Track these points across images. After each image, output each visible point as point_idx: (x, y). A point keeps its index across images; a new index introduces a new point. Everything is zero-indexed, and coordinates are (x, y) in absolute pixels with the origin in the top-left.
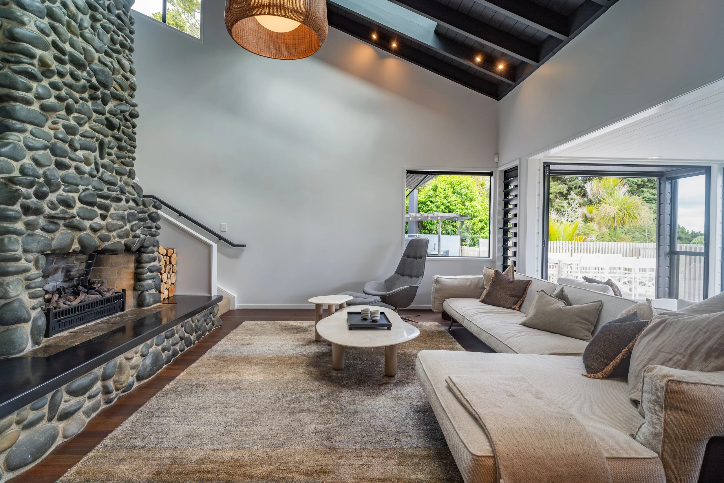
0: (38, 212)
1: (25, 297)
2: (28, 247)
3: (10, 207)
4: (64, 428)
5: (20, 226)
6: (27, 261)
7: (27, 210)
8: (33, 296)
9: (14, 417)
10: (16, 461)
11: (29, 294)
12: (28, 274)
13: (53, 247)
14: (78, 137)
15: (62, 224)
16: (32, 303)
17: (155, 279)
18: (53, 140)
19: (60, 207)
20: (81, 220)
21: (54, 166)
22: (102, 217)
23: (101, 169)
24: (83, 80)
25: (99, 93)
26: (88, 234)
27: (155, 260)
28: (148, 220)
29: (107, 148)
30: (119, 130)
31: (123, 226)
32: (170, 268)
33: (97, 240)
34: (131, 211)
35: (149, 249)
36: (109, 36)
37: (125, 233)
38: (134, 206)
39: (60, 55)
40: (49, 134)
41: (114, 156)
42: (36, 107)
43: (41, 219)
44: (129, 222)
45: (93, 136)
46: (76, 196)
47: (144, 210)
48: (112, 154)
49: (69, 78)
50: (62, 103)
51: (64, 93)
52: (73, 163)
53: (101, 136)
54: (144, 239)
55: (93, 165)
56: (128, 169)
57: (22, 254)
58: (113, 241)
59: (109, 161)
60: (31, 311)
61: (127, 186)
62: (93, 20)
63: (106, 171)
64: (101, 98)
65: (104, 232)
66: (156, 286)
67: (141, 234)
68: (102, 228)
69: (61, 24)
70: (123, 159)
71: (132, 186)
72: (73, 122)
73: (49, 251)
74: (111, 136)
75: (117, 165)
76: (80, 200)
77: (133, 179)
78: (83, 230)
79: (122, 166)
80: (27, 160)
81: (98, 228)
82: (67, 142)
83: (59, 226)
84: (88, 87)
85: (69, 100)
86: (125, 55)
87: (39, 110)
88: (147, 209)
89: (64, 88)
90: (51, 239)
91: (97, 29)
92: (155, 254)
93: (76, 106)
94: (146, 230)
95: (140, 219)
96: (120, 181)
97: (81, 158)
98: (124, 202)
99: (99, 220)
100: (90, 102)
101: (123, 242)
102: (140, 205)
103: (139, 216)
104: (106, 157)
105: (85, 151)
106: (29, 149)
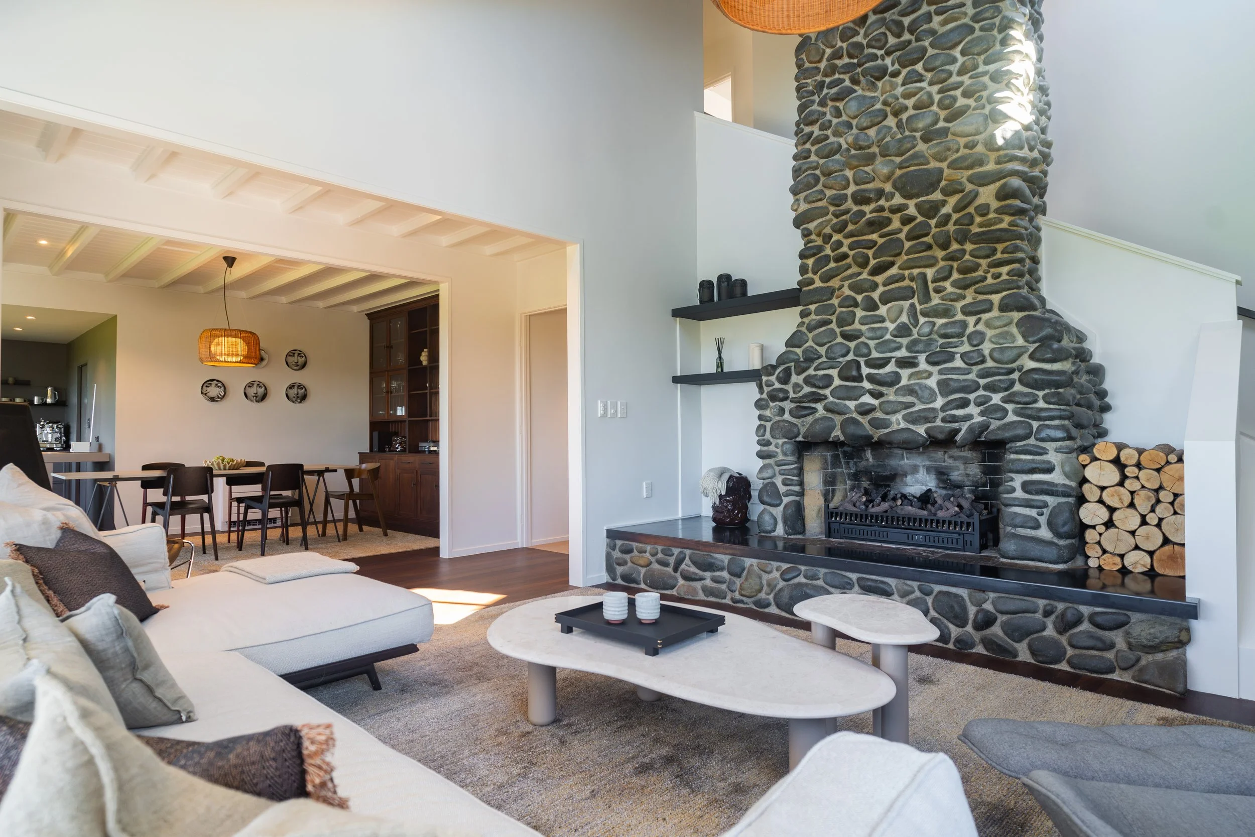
1: (778, 482)
11: (782, 480)
12: (777, 460)
13: (802, 434)
14: (881, 289)
15: (819, 406)
16: (782, 489)
17: (1045, 510)
18: (839, 310)
19: (807, 389)
20: (837, 401)
21: (839, 340)
22: (877, 395)
23: (922, 320)
24: (868, 216)
25: (912, 211)
26: (853, 418)
27: (1050, 470)
28: (1018, 387)
29: (932, 282)
30: (961, 243)
31: (913, 405)
32: (1158, 501)
33: (867, 426)
34: (944, 377)
35: (1018, 444)
36: (935, 108)
37: (922, 414)
38: (958, 368)
39: (837, 208)
40: (833, 305)
41: (950, 289)
42: (818, 284)
43: (788, 405)
44: (942, 395)
45: (902, 278)
46: (834, 372)
47: (996, 370)
48: (945, 289)
49: (850, 227)
50: (844, 262)
51: (845, 249)
52: (864, 328)
53: (916, 271)
54: (985, 427)
55: (904, 318)
56: (996, 298)
57: (772, 440)
58: (894, 427)
59: (941, 302)
60: (783, 498)
61: (995, 328)
62: (896, 114)
63: (931, 319)
64: (919, 213)
65: (879, 414)
66: (1051, 525)
67: (979, 414)
68: (872, 409)
69: (836, 172)
70: (977, 286)
71: (1017, 325)
72: (865, 276)
73: (800, 439)
74: (943, 259)
75: (969, 300)
76: (842, 378)
77: (1021, 311)
78: (845, 414)
79: (981, 297)
80: (810, 343)
81: (865, 411)
82: (856, 305)
83: (815, 410)
84: (890, 215)
85: (851, 253)
86: (984, 101)
87: (822, 285)
88: (1010, 366)
89: (847, 242)
90: (799, 425)
91: (904, 121)
92: (1044, 457)
93: (870, 253)
94: (1010, 407)
95: (988, 387)
96: (975, 326)
97: (882, 316)
98: (923, 365)
99: (867, 399)
100: (906, 229)
101: (921, 430)
102: (983, 361)
103: (982, 382)
104: (935, 297)
105: (889, 305)
106: (810, 331)
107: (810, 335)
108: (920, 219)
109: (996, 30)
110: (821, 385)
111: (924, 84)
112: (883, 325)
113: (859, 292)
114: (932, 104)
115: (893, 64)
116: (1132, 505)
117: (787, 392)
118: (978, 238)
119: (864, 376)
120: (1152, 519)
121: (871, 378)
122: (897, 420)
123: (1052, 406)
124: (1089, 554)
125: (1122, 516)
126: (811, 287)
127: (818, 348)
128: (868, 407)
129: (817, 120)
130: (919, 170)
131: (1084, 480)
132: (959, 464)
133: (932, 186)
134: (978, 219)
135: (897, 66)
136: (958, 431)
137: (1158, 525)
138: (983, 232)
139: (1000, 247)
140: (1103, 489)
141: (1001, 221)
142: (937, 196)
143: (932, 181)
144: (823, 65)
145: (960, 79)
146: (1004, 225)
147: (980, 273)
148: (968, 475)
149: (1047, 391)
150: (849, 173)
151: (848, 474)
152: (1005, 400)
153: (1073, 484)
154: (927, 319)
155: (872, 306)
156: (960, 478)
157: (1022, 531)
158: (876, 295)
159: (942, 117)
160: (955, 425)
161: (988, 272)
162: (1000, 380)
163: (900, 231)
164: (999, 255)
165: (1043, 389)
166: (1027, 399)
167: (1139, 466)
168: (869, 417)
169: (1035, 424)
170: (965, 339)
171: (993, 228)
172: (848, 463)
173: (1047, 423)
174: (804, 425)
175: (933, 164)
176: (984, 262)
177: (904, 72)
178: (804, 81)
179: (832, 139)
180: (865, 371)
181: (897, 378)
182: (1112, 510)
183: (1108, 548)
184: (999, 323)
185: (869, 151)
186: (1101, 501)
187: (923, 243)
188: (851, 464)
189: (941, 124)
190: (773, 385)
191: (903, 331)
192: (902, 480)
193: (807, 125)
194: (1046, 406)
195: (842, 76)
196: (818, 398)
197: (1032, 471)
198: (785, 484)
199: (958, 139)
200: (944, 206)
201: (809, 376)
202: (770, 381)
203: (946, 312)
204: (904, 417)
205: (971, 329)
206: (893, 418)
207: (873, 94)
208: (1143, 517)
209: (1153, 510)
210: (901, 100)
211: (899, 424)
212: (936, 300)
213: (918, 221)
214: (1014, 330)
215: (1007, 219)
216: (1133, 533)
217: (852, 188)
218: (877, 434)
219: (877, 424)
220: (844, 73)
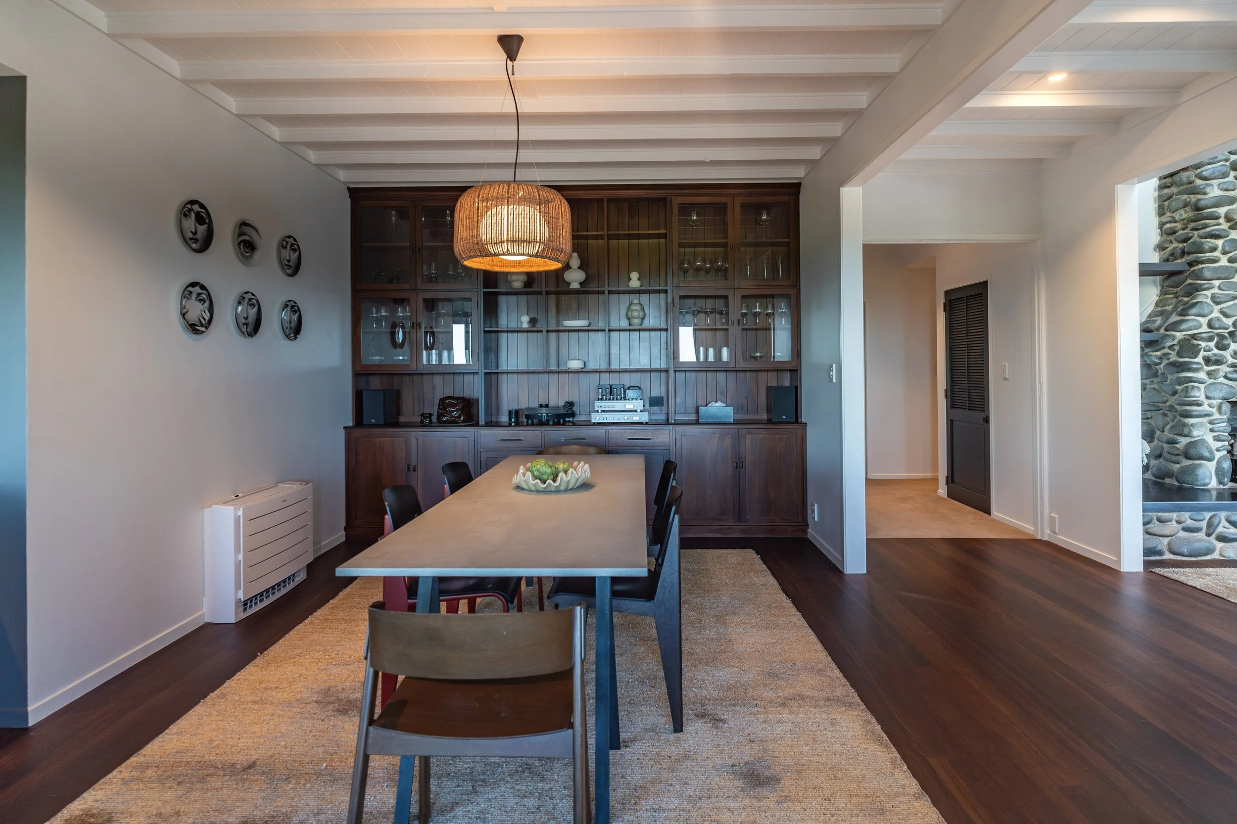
0: (1219, 362)
1: (1209, 438)
2: (1209, 394)
3: (1193, 360)
4: (1221, 548)
5: (1202, 375)
6: (1210, 406)
7: (1207, 361)
8: (1217, 439)
9: (1174, 515)
10: (1176, 549)
11: (1213, 437)
12: (1211, 418)
16: (1215, 444)
43: (1223, 369)
57: (1205, 401)
60: (1216, 453)
73: (1234, 399)
80: (1215, 314)
106: (1217, 303)
127: (1225, 319)
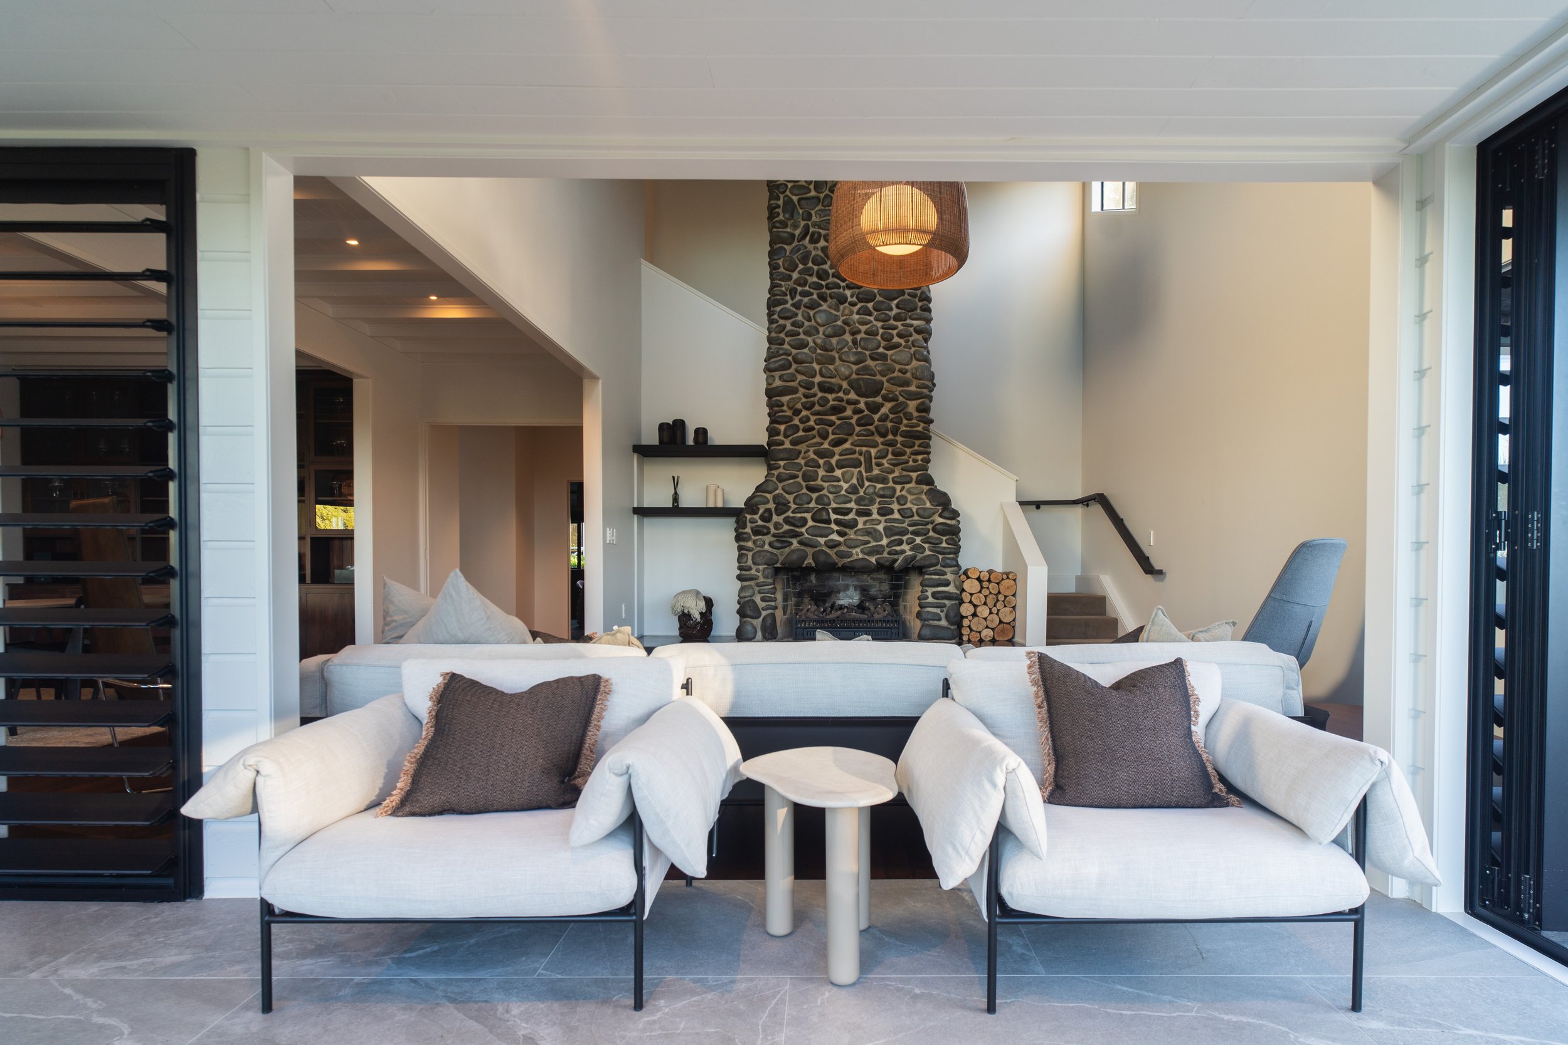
1: (757, 599)
5: (750, 544)
11: (761, 597)
12: (758, 582)
13: (780, 561)
14: (837, 457)
15: (795, 541)
16: (761, 604)
17: (944, 609)
18: (804, 468)
19: (786, 527)
20: (811, 537)
21: (804, 491)
22: (840, 534)
23: (867, 484)
24: (832, 403)
25: (862, 406)
26: (823, 550)
27: (947, 584)
28: (931, 534)
29: (875, 458)
30: (895, 435)
31: (869, 542)
32: (998, 600)
33: (834, 556)
34: (889, 524)
35: (931, 569)
36: (879, 338)
37: (875, 549)
38: (897, 519)
39: (807, 391)
40: (800, 464)
41: (886, 465)
42: (787, 445)
43: (768, 539)
44: (887, 537)
45: (854, 452)
46: (808, 516)
47: (920, 522)
48: (883, 464)
49: (817, 408)
50: (811, 433)
51: (812, 423)
52: (826, 484)
53: (864, 449)
54: (914, 557)
55: (854, 481)
56: (914, 475)
57: (752, 566)
58: (855, 557)
59: (880, 473)
60: (762, 612)
61: (913, 495)
62: (853, 334)
63: (873, 484)
64: (867, 409)
65: (843, 548)
66: (947, 617)
67: (910, 550)
68: (839, 544)
69: (807, 363)
70: (904, 465)
71: (925, 493)
72: (826, 446)
73: (778, 565)
74: (883, 444)
75: (896, 474)
76: (813, 519)
77: (928, 485)
78: (816, 547)
79: (905, 473)
80: (779, 491)
81: (833, 545)
82: (819, 467)
83: (791, 544)
84: (846, 405)
85: (817, 427)
86: (910, 343)
87: (790, 447)
88: (928, 520)
89: (813, 418)
90: (779, 555)
91: (859, 340)
92: (945, 577)
93: (830, 430)
94: (926, 546)
95: (914, 533)
96: (901, 491)
97: (838, 478)
98: (875, 516)
99: (835, 537)
100: (856, 417)
101: (873, 559)
102: (913, 516)
103: (911, 529)
104: (876, 469)
105: (844, 470)
106: (780, 482)
107: (780, 485)
108: (866, 412)
109: (917, 299)
110: (799, 525)
111: (872, 318)
112: (839, 484)
113: (821, 458)
114: (877, 335)
115: (852, 296)
116: (985, 604)
117: (768, 529)
118: (905, 435)
119: (832, 520)
120: (995, 610)
121: (837, 522)
122: (857, 552)
123: (950, 546)
124: (963, 633)
125: (981, 610)
126: (781, 447)
127: (786, 495)
128: (836, 543)
129: (791, 318)
130: (871, 379)
131: (963, 590)
132: (876, 583)
133: (877, 392)
134: (905, 422)
135: (854, 299)
136: (896, 560)
137: (997, 614)
138: (908, 430)
139: (917, 442)
140: (971, 594)
141: (919, 426)
142: (879, 399)
143: (876, 389)
144: (795, 275)
145: (895, 323)
146: (920, 429)
147: (906, 457)
148: (881, 591)
149: (948, 537)
150: (817, 367)
151: (794, 593)
152: (924, 541)
153: (959, 592)
154: (870, 483)
155: (831, 469)
156: (875, 593)
157: (932, 623)
158: (833, 461)
159: (882, 345)
160: (895, 557)
161: (910, 457)
162: (922, 529)
163: (851, 418)
164: (916, 448)
165: (946, 536)
166: (938, 541)
167: (989, 581)
168: (835, 550)
169: (940, 557)
170: (894, 499)
171: (914, 429)
172: (795, 584)
173: (947, 556)
174: (782, 555)
175: (878, 377)
176: (908, 450)
177: (859, 305)
178: (778, 282)
179: (802, 336)
180: (833, 516)
181: (856, 523)
182: (975, 606)
183: (974, 629)
184: (916, 492)
185: (830, 353)
186: (971, 602)
187: (869, 430)
188: (797, 585)
189: (881, 350)
190: (757, 522)
191: (853, 490)
192: (836, 596)
193: (782, 318)
194: (947, 546)
195: (812, 290)
196: (797, 535)
197: (938, 586)
198: (763, 600)
199: (896, 365)
200: (882, 407)
201: (788, 517)
202: (754, 519)
203: (884, 480)
204: (862, 551)
205: (898, 493)
206: (854, 551)
207: (836, 313)
208: (990, 609)
209: (995, 606)
210: (857, 325)
211: (859, 555)
212: (876, 471)
213: (865, 413)
214: (924, 497)
215: (922, 425)
216: (985, 619)
217: (818, 379)
218: (841, 562)
219: (841, 555)
220: (814, 289)
